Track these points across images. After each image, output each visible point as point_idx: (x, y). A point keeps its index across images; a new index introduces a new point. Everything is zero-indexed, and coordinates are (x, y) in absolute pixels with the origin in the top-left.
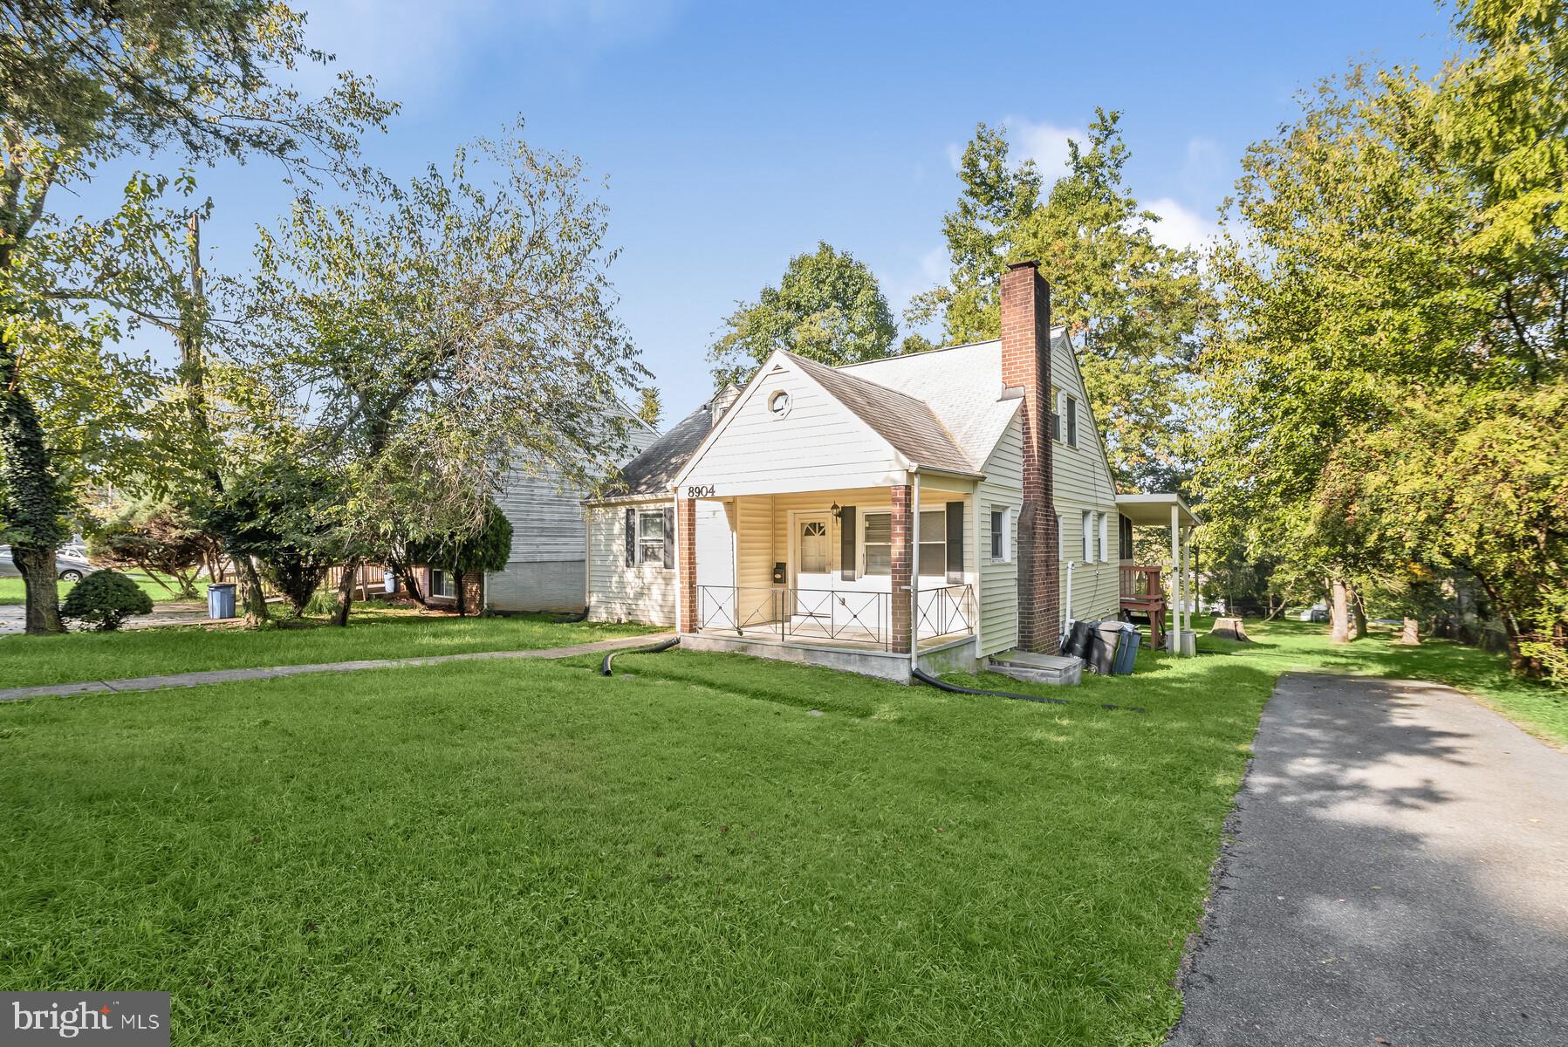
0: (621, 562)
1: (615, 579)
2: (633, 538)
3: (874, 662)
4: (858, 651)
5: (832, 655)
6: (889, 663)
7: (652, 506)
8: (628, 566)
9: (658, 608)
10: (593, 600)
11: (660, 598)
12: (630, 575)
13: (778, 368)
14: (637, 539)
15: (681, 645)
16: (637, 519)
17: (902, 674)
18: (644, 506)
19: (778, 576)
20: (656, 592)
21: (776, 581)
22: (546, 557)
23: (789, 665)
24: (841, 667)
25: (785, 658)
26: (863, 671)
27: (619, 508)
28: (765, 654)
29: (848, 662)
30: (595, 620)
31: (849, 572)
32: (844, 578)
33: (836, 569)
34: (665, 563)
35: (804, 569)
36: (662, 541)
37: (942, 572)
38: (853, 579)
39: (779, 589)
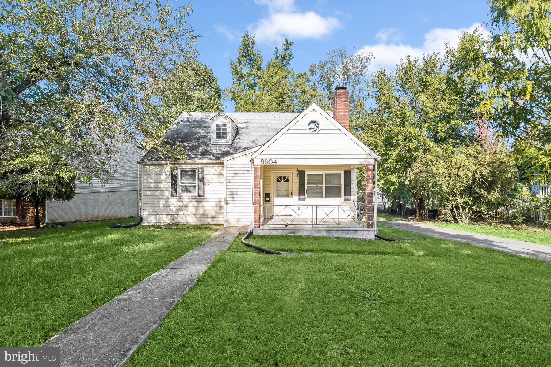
0: (167, 194)
1: (162, 202)
2: (176, 181)
3: (360, 233)
4: (353, 229)
5: (340, 232)
6: (366, 232)
7: (189, 166)
8: (172, 196)
9: (193, 216)
10: (145, 214)
11: (194, 211)
12: (173, 200)
13: (313, 110)
14: (179, 182)
15: (254, 234)
16: (178, 172)
18: (184, 166)
19: (268, 199)
20: (191, 208)
21: (266, 201)
22: (116, 190)
23: (318, 238)
24: (344, 236)
25: (315, 234)
26: (354, 237)
27: (165, 166)
28: (306, 234)
29: (348, 234)
30: (147, 224)
31: (302, 197)
32: (299, 199)
33: (296, 196)
34: (198, 194)
35: (278, 196)
36: (195, 183)
37: (340, 196)
38: (304, 199)
39: (268, 205)
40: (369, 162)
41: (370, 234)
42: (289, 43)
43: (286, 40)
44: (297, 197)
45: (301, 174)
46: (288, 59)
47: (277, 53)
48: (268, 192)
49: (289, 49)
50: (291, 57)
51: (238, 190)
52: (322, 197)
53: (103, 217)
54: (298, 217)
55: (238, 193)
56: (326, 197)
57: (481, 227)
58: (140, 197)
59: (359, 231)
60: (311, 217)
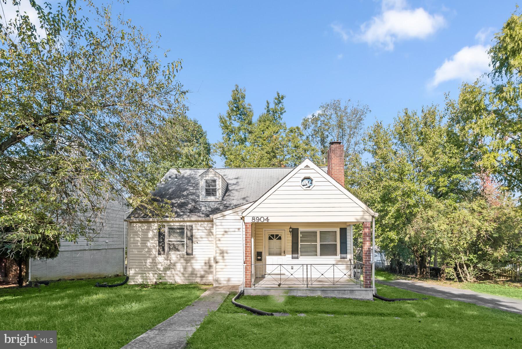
0: (154, 252)
1: (149, 261)
2: (164, 240)
3: (357, 293)
4: (350, 289)
5: (336, 292)
6: (364, 292)
7: (177, 224)
8: (159, 254)
9: (181, 275)
10: (131, 272)
11: (182, 270)
12: (161, 259)
13: (307, 166)
14: (166, 240)
15: (245, 294)
16: (166, 230)
17: (369, 296)
18: (172, 224)
19: (259, 258)
20: (179, 267)
21: (258, 260)
22: (101, 248)
23: (313, 298)
24: (341, 296)
25: (310, 294)
26: (351, 297)
27: (153, 224)
28: (299, 294)
29: (344, 294)
30: (133, 283)
31: (296, 255)
32: (293, 258)
33: (289, 254)
34: (187, 252)
35: (270, 254)
36: (184, 241)
37: (336, 255)
38: (297, 258)
39: (259, 263)
40: (366, 219)
41: (368, 294)
42: (280, 97)
43: (278, 94)
44: (291, 256)
45: (294, 232)
46: (279, 113)
47: (268, 107)
48: (259, 250)
49: (280, 102)
50: (283, 111)
51: (228, 248)
52: (316, 255)
53: (87, 276)
54: (292, 276)
55: (229, 251)
56: (321, 255)
57: (488, 285)
58: (126, 254)
59: (357, 291)
60: (305, 276)
